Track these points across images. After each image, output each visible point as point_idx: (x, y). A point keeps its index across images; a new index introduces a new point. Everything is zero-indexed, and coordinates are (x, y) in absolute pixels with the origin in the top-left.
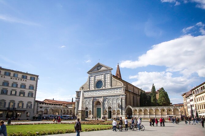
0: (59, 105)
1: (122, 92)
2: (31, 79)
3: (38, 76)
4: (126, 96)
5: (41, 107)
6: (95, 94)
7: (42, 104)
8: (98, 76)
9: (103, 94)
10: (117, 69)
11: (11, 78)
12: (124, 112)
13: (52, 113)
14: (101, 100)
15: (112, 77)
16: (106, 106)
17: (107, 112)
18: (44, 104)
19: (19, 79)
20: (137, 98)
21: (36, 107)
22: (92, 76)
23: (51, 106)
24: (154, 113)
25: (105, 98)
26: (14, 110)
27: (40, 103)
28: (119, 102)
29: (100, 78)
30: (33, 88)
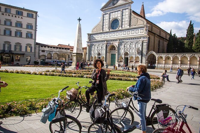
0: (66, 49)
1: (144, 33)
2: (28, 15)
3: (36, 13)
4: (149, 38)
5: (43, 51)
6: (109, 37)
7: (43, 47)
8: (114, 13)
9: (119, 36)
10: (142, 9)
11: (3, 14)
12: (144, 59)
13: (57, 58)
14: (116, 44)
15: (132, 14)
16: (122, 52)
17: (122, 59)
18: (47, 47)
19: (12, 16)
20: (163, 43)
21: (37, 51)
22: (106, 14)
23: (55, 50)
24: (189, 62)
25: (121, 41)
26: (10, 53)
27: (42, 46)
28: (139, 46)
29: (116, 16)
30: (32, 27)
